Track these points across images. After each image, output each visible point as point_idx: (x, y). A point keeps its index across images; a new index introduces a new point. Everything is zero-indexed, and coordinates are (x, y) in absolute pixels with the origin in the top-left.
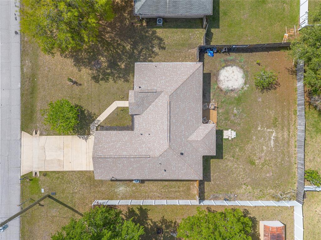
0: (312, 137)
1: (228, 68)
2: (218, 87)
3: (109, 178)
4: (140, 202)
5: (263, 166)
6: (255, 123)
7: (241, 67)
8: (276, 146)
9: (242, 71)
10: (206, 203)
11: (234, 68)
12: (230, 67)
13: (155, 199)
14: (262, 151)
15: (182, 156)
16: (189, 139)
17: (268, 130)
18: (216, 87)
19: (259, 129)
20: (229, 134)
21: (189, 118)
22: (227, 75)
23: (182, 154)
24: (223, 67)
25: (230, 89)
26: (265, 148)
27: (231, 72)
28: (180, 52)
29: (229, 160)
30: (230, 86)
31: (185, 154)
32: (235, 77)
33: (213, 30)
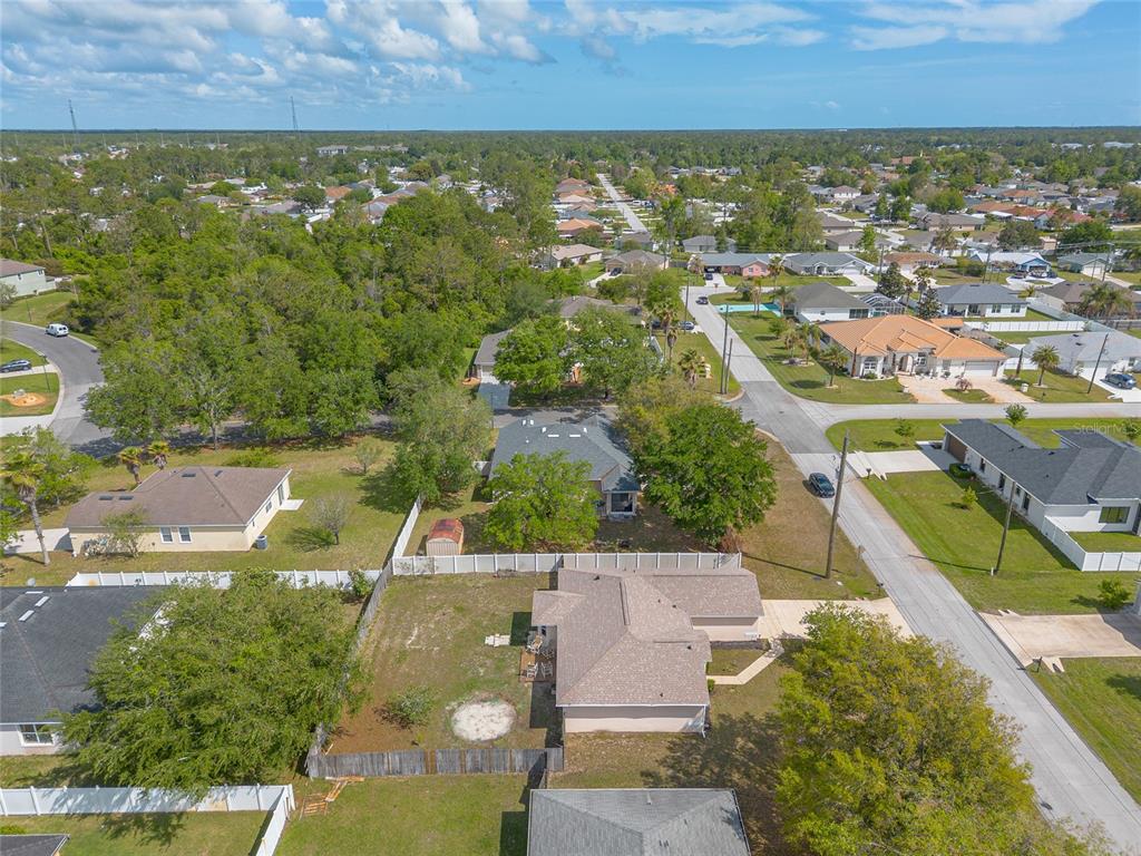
1: (488, 736)
6: (443, 656)
8: (410, 628)
9: (457, 731)
12: (483, 738)
14: (437, 623)
17: (419, 647)
19: (436, 649)
20: (498, 640)
22: (492, 725)
24: (500, 738)
25: (487, 704)
26: (432, 626)
27: (483, 731)
30: (488, 708)
32: (473, 722)
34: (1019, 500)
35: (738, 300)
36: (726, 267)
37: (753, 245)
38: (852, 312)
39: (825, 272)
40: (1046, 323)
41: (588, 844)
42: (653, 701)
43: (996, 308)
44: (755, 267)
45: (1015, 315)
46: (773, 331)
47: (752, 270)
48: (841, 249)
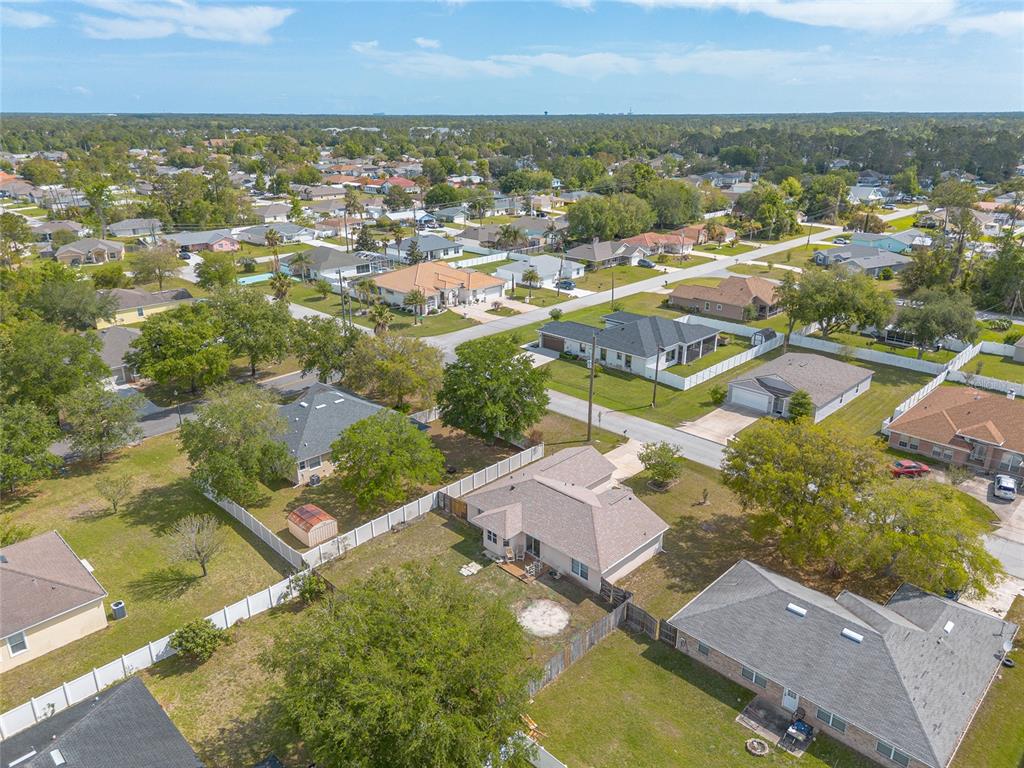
1: (563, 625)
2: (546, 598)
7: (546, 638)
9: (540, 635)
10: (425, 504)
11: (556, 631)
12: (562, 628)
18: (551, 597)
22: (553, 617)
24: (570, 621)
25: (530, 608)
27: (554, 623)
28: (648, 596)
30: (535, 611)
32: (540, 623)
33: (645, 647)
34: (622, 362)
35: (241, 273)
36: (193, 245)
37: (202, 223)
38: (358, 268)
39: (285, 240)
40: (479, 259)
41: (754, 618)
42: (643, 541)
43: (446, 252)
44: (223, 242)
45: (457, 255)
46: (319, 292)
47: (221, 245)
48: (267, 220)
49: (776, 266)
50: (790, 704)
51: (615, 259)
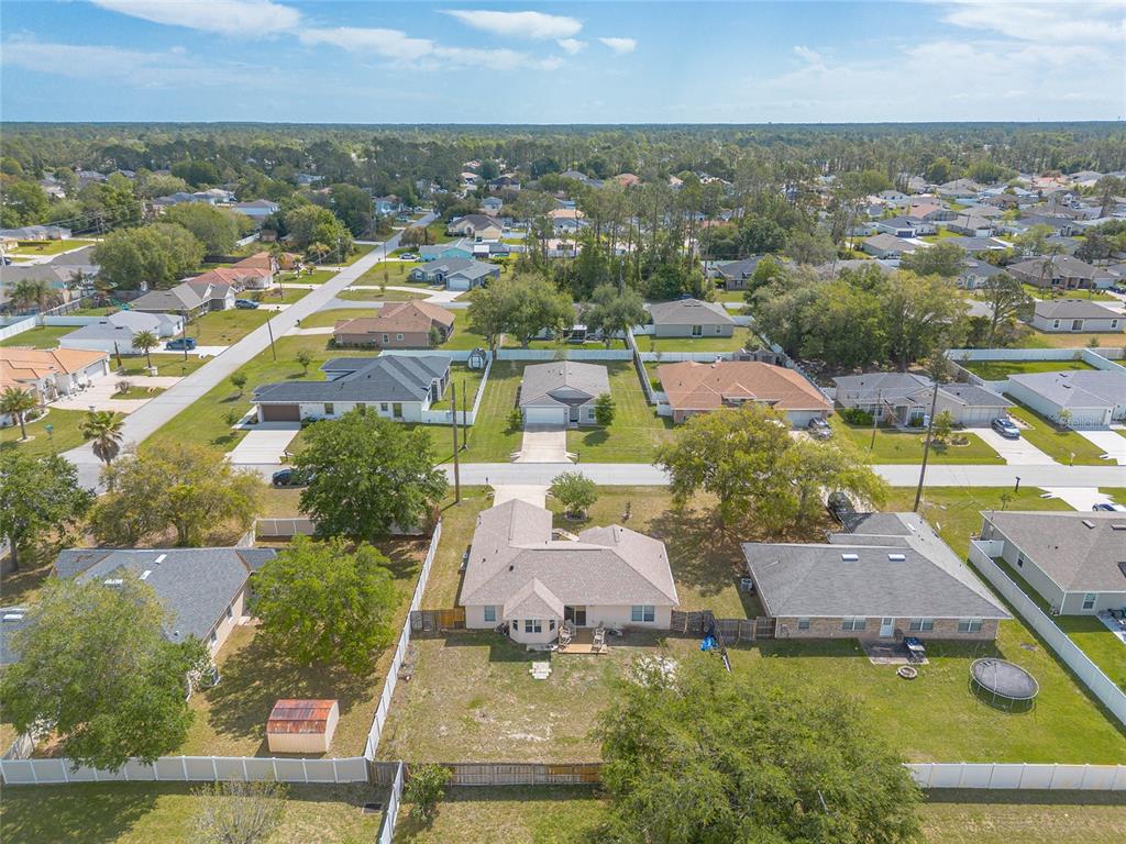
0: (529, 815)
3: (474, 543)
4: (425, 577)
5: (466, 721)
6: (565, 708)
8: (511, 742)
13: (428, 583)
14: (500, 719)
15: (508, 569)
16: (536, 580)
17: (548, 729)
19: (552, 714)
20: (541, 670)
21: (574, 581)
23: (512, 568)
26: (507, 723)
29: (486, 670)
31: (510, 574)
34: (390, 413)
49: (388, 288)
50: (886, 631)
51: (206, 304)
